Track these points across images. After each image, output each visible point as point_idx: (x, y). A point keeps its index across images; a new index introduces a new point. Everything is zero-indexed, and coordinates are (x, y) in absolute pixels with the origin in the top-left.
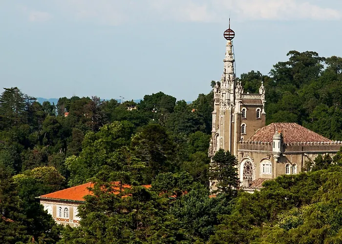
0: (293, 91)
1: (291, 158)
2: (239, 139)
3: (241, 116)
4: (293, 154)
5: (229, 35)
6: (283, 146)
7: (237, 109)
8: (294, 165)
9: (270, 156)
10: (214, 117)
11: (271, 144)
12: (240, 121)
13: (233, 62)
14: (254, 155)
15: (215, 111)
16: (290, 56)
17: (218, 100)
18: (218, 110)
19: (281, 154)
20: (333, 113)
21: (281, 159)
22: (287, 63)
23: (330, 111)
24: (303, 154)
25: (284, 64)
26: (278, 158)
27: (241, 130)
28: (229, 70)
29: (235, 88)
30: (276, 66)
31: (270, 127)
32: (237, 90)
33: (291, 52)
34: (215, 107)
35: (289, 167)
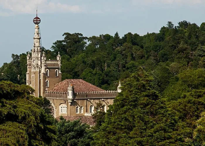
0: (68, 60)
1: (79, 102)
2: (44, 90)
3: (45, 75)
4: (80, 99)
5: (37, 21)
6: (74, 95)
7: (43, 71)
8: (81, 107)
9: (66, 101)
10: (27, 76)
11: (66, 94)
12: (45, 78)
13: (39, 39)
14: (55, 100)
15: (28, 72)
16: (65, 36)
17: (30, 65)
18: (30, 71)
19: (73, 100)
20: (96, 74)
21: (73, 103)
22: (63, 41)
23: (94, 72)
24: (87, 99)
25: (61, 42)
26: (71, 103)
27: (45, 84)
28: (37, 44)
29: (41, 56)
30: (55, 43)
31: (65, 82)
32: (42, 58)
33: (65, 34)
34: (28, 69)
35: (78, 108)
